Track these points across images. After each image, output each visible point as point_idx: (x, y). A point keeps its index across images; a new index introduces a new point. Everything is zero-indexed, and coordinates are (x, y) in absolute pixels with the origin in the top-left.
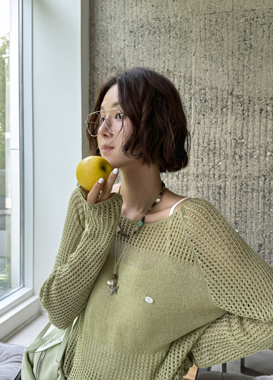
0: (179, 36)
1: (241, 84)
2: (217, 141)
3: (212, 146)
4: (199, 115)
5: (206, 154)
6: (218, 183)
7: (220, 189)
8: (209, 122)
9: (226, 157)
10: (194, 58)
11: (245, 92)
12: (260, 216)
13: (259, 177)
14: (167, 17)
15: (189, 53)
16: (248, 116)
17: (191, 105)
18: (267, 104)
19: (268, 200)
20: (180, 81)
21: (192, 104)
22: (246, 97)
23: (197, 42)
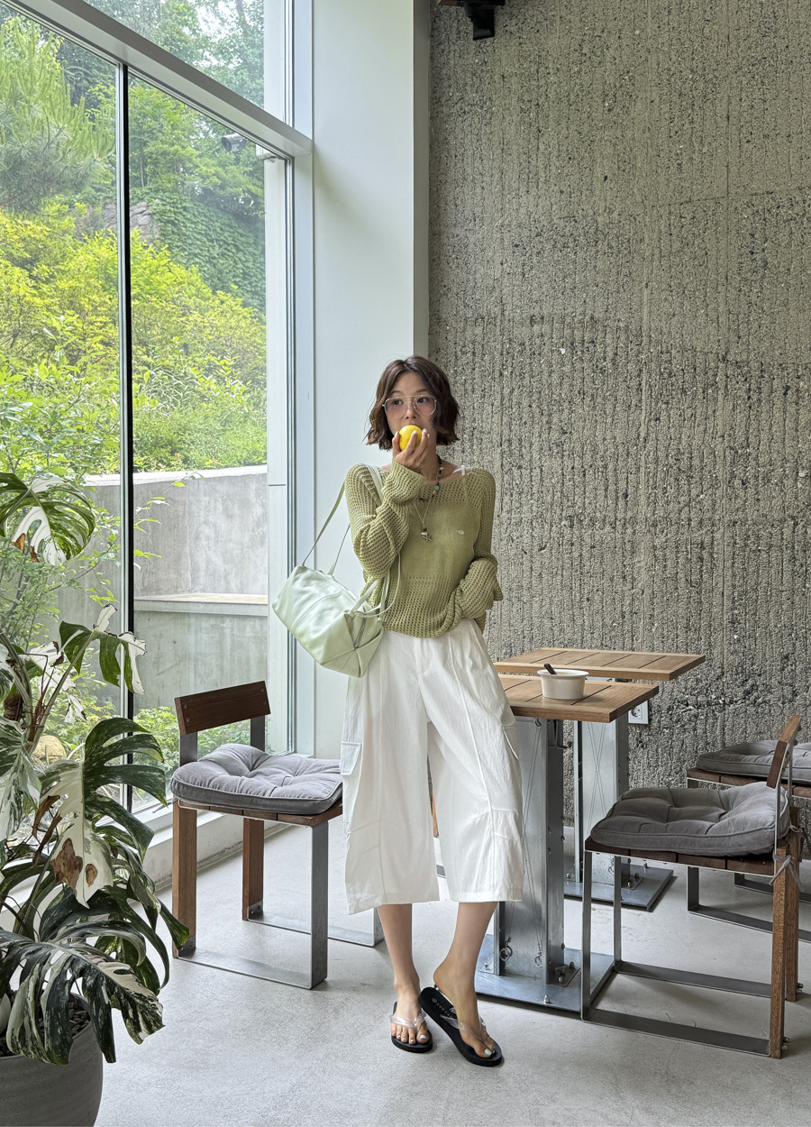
0: (615, 251)
1: (744, 340)
2: (695, 453)
3: (684, 464)
4: (657, 404)
5: (672, 479)
6: (697, 537)
7: (703, 548)
8: (677, 416)
9: (714, 485)
10: (646, 292)
11: (752, 354)
12: (784, 598)
13: (782, 521)
14: (591, 213)
15: (637, 283)
16: (759, 400)
17: (640, 384)
18: (798, 377)
19: (802, 566)
20: (618, 338)
21: (643, 383)
22: (755, 365)
23: (652, 261)
